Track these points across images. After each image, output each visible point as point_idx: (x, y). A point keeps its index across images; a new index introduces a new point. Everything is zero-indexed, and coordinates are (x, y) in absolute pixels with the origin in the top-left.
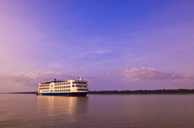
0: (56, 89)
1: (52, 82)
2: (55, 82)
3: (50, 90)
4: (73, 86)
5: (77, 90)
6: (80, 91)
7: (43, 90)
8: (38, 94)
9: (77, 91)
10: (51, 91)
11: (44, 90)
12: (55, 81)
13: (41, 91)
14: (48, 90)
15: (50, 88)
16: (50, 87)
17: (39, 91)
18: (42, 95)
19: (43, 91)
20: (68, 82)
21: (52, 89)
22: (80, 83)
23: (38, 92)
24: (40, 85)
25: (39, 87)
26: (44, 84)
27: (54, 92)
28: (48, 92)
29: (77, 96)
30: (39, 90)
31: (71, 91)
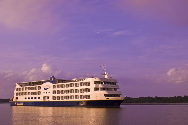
0: (56, 95)
1: (45, 82)
2: (53, 82)
3: (42, 96)
4: (96, 89)
5: (105, 95)
6: (110, 98)
7: (24, 96)
8: (13, 104)
9: (105, 98)
10: (44, 97)
11: (27, 96)
12: (54, 80)
13: (21, 99)
14: (37, 96)
15: (42, 93)
16: (42, 90)
17: (17, 98)
18: (23, 106)
19: (26, 98)
20: (84, 81)
21: (45, 95)
22: (108, 83)
23: (14, 100)
24: (18, 86)
25: (16, 92)
26: (26, 85)
27: (51, 99)
28: (37, 100)
29: (103, 107)
30: (15, 96)
31: (93, 98)
